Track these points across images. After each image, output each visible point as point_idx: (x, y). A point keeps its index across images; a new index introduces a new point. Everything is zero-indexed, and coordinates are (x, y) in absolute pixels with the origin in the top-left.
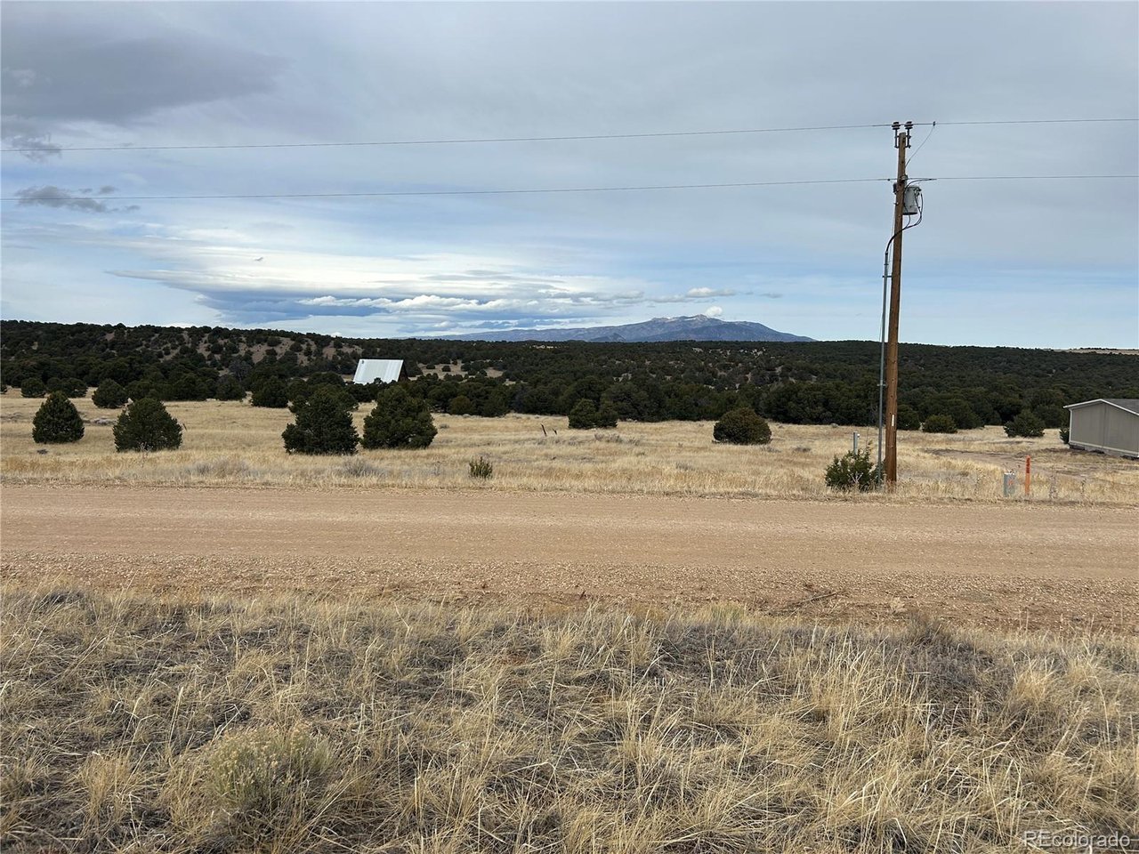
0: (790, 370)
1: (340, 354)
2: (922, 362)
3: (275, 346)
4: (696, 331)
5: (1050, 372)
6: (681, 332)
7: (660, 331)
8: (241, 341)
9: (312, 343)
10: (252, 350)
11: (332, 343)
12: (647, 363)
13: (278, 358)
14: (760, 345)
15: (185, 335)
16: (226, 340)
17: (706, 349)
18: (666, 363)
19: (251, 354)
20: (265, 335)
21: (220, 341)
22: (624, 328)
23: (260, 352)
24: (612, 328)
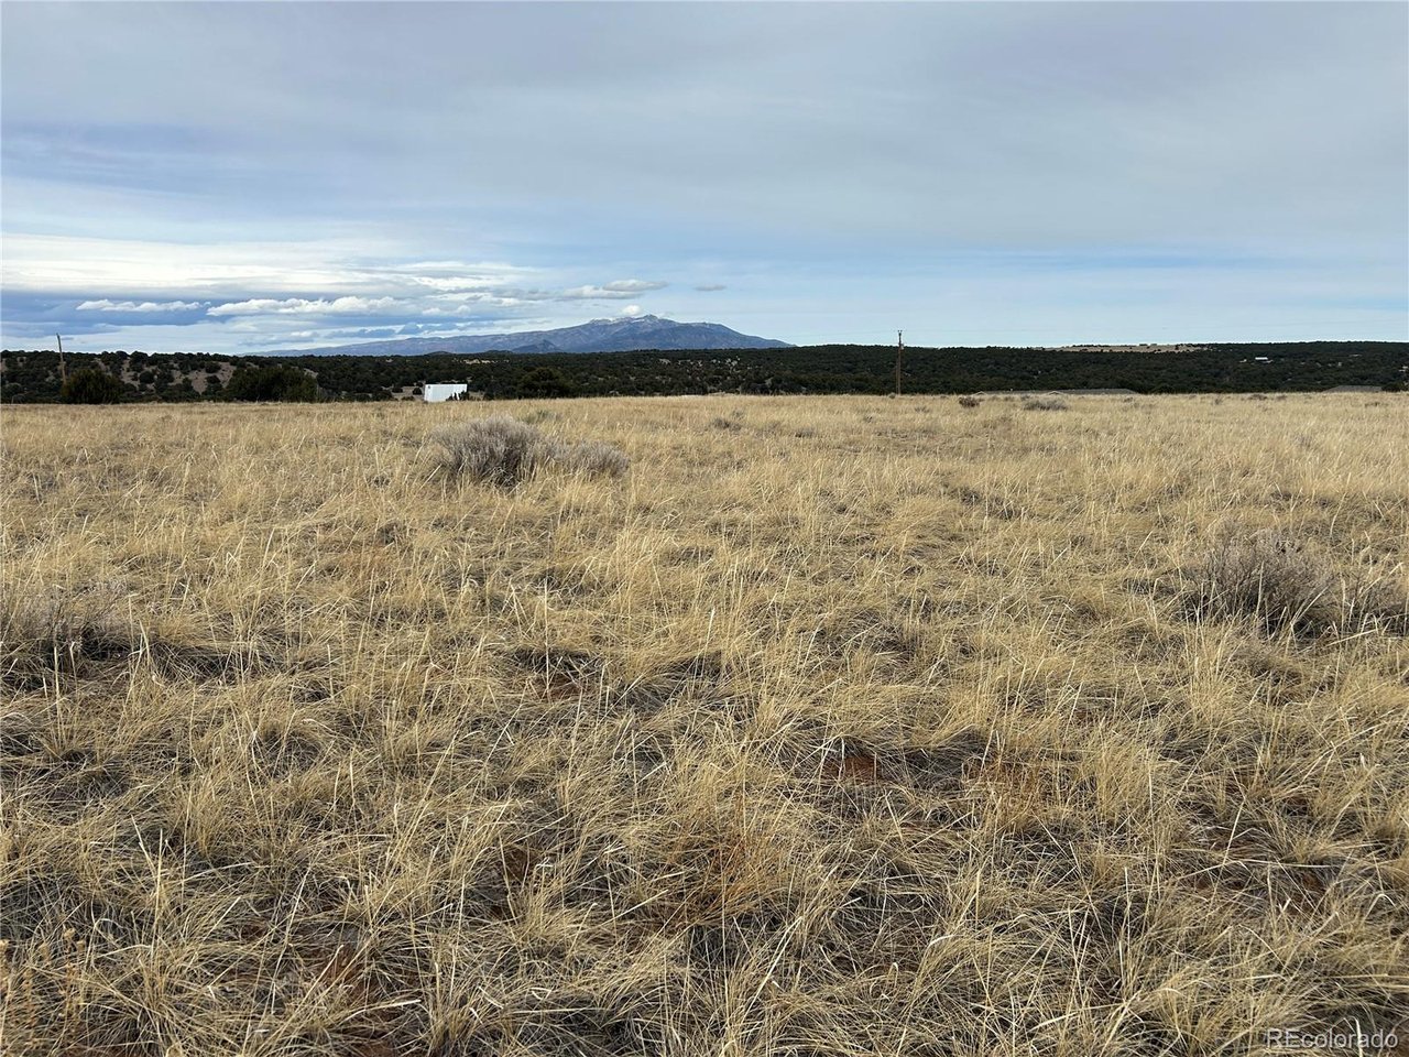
0: (782, 382)
3: (214, 372)
4: (647, 336)
6: (627, 338)
7: (601, 336)
8: (172, 368)
10: (191, 376)
13: (224, 386)
14: (733, 354)
16: (154, 367)
17: (674, 360)
19: (190, 382)
20: (199, 360)
21: (146, 369)
22: (556, 333)
23: (199, 380)
24: (539, 334)
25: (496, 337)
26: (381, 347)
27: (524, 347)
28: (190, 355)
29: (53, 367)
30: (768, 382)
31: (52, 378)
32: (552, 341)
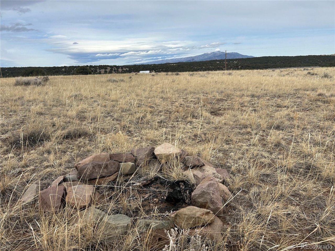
0: (243, 67)
1: (123, 70)
2: (283, 62)
3: (106, 69)
4: (218, 56)
5: (320, 62)
6: (213, 57)
7: (206, 57)
9: (115, 68)
10: (101, 71)
11: (120, 67)
12: (204, 67)
14: (236, 60)
16: (93, 69)
17: (220, 62)
18: (209, 67)
20: (103, 67)
22: (195, 57)
23: (103, 71)
24: (192, 57)
25: (181, 58)
27: (188, 61)
30: (240, 67)
31: (73, 72)
32: (194, 59)
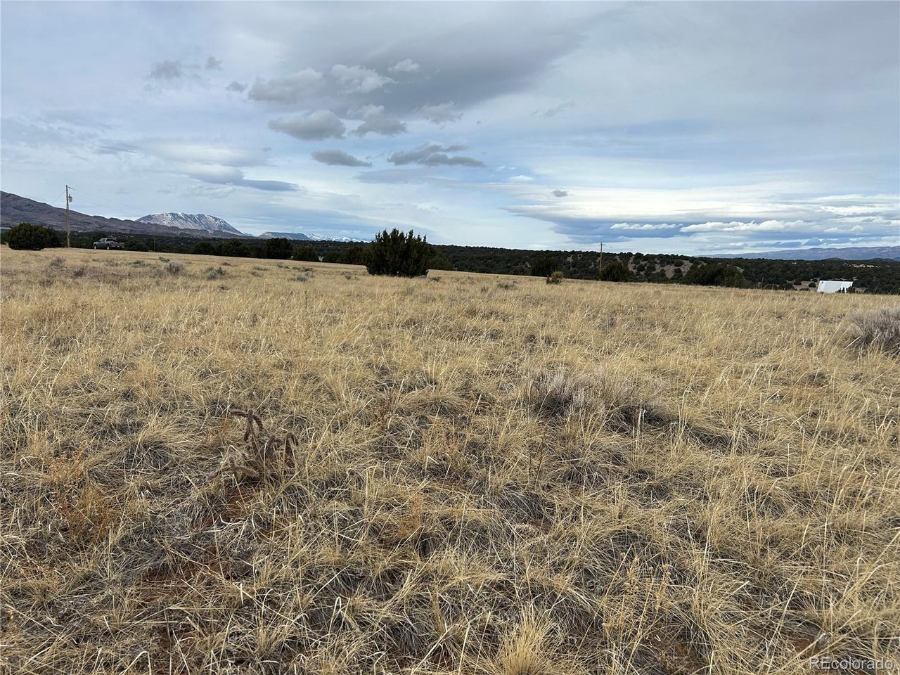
3: (679, 266)
8: (656, 263)
10: (666, 268)
13: (684, 275)
15: (617, 257)
16: (646, 263)
19: (665, 271)
21: (641, 263)
23: (670, 270)
25: (882, 248)
26: (789, 254)
28: (667, 255)
29: (594, 260)
31: (593, 266)
